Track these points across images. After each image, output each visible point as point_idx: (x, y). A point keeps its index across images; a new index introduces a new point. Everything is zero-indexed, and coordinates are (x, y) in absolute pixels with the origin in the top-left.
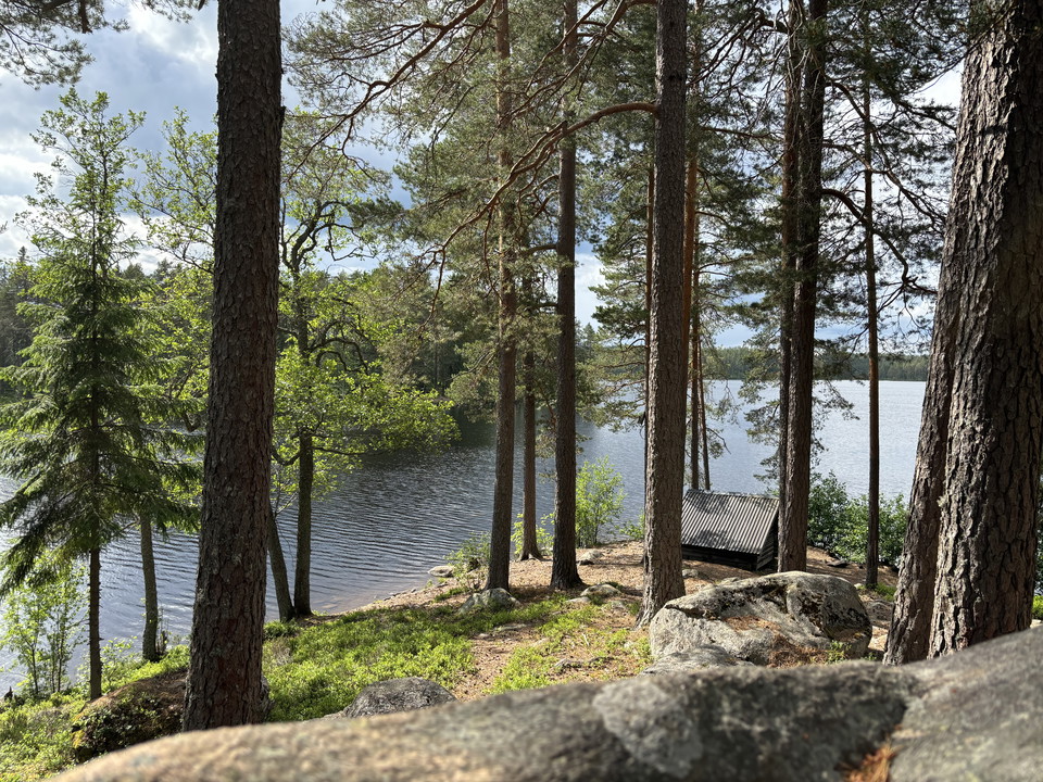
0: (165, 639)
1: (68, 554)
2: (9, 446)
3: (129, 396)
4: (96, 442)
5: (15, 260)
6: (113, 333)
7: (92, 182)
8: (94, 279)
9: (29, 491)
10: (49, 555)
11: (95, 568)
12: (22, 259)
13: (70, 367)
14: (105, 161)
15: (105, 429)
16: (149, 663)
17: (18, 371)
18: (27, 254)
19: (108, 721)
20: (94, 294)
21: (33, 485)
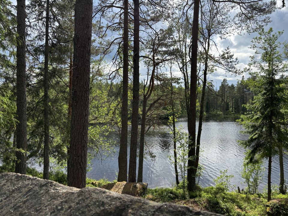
0: (286, 188)
1: (262, 157)
2: (247, 125)
3: (281, 113)
4: (271, 126)
5: (241, 79)
6: (277, 95)
7: (267, 54)
8: (272, 80)
9: (254, 137)
10: (257, 156)
11: (270, 162)
12: (243, 79)
13: (264, 105)
14: (271, 47)
15: (274, 123)
16: (281, 194)
17: (251, 106)
18: (244, 77)
19: (277, 207)
20: (272, 84)
21: (255, 136)
